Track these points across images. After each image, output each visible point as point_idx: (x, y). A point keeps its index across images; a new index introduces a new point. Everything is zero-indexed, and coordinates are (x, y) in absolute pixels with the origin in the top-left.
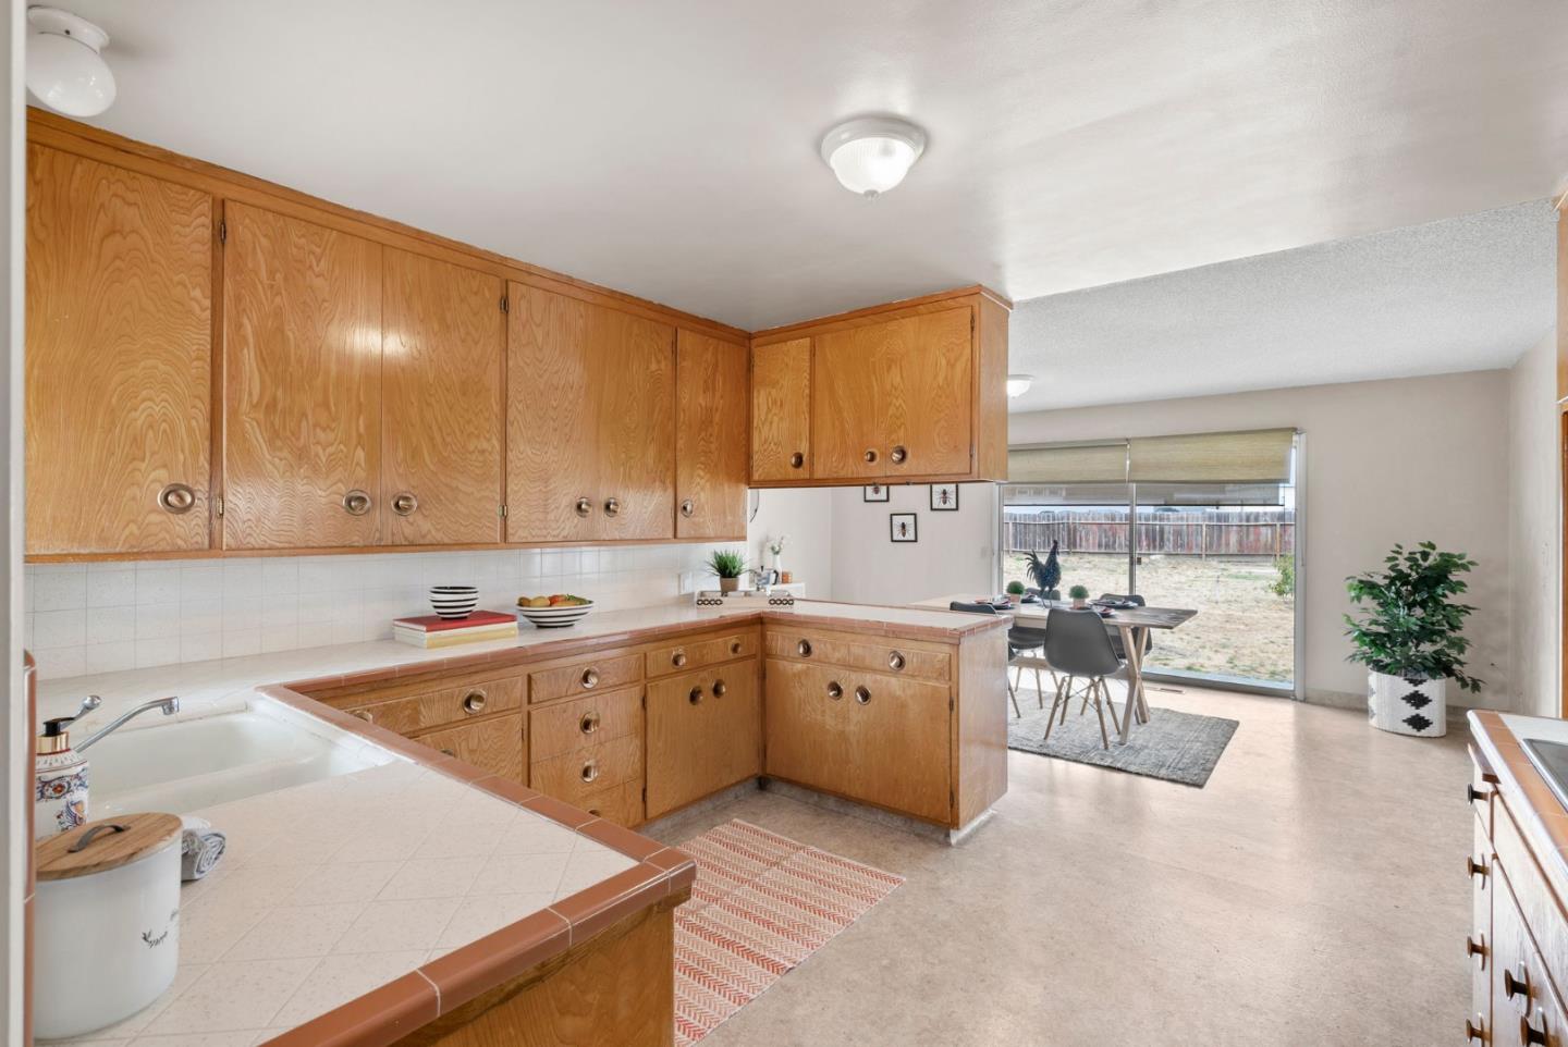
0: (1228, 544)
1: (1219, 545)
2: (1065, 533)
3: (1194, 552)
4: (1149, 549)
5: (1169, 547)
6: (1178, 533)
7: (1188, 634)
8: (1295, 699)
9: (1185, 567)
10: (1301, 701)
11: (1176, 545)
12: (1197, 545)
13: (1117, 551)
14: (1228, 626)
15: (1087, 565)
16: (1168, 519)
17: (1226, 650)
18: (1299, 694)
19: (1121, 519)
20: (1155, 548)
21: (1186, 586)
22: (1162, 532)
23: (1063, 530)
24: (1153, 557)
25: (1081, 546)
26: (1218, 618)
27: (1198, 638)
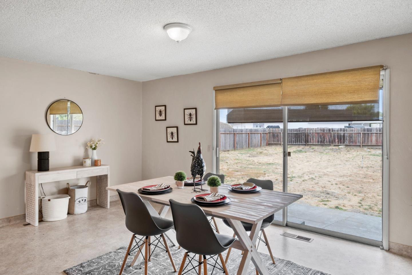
0: (371, 141)
1: (368, 141)
2: (304, 137)
3: (358, 144)
4: (338, 143)
5: (347, 142)
6: (351, 137)
7: (343, 185)
8: (383, 249)
9: (353, 151)
10: (386, 251)
11: (350, 142)
12: (359, 142)
13: (326, 144)
14: (365, 180)
15: (312, 150)
16: (347, 131)
17: (360, 195)
18: (386, 245)
19: (327, 131)
20: (341, 143)
21: (351, 160)
22: (344, 136)
23: (303, 135)
24: (340, 147)
25: (310, 142)
26: (361, 175)
27: (348, 187)
